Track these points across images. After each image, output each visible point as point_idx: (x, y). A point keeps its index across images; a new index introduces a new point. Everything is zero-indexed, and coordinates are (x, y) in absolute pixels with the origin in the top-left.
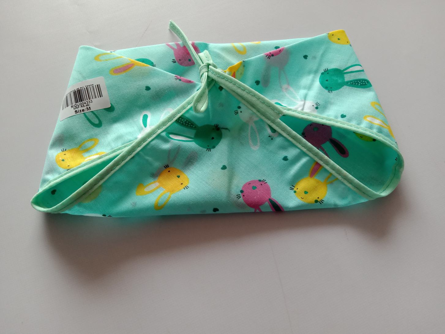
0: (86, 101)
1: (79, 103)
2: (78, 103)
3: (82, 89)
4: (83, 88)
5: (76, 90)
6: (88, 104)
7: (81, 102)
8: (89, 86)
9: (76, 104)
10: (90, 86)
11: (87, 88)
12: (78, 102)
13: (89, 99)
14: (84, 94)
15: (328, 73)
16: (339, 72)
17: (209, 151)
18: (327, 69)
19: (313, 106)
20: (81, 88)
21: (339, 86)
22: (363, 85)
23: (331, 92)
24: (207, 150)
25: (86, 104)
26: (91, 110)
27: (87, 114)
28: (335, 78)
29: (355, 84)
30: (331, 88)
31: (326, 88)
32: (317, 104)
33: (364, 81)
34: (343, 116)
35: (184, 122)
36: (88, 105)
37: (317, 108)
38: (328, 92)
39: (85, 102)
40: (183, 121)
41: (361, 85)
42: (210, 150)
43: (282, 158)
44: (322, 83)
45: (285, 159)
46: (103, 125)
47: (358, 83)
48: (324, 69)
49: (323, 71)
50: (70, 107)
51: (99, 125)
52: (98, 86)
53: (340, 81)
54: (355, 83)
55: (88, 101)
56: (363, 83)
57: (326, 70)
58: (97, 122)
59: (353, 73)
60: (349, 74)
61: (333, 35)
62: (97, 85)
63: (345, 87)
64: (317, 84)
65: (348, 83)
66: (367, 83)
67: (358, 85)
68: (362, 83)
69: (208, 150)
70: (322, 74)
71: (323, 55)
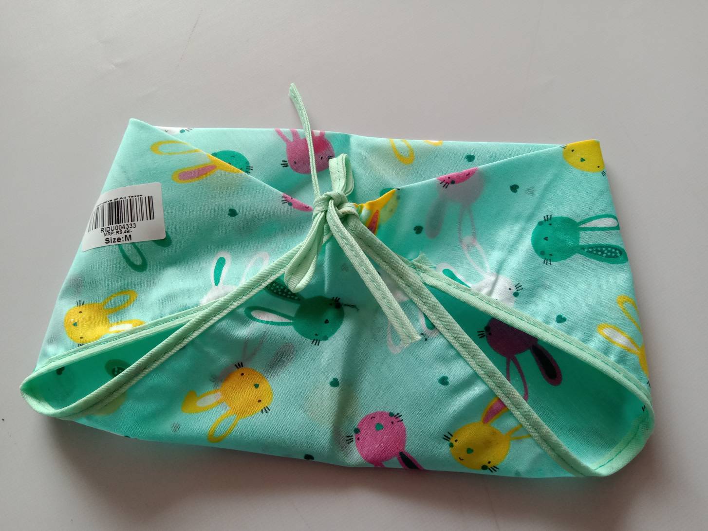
0: (126, 224)
1: (115, 225)
2: (112, 226)
3: (122, 200)
4: (125, 199)
5: (113, 201)
6: (129, 229)
7: (118, 225)
8: (135, 196)
9: (110, 226)
10: (137, 197)
11: (130, 199)
12: (112, 224)
13: (132, 221)
14: (125, 211)
15: (550, 224)
16: (571, 225)
17: (315, 345)
18: (551, 215)
19: (510, 289)
20: (121, 198)
21: (567, 252)
22: (610, 257)
23: (549, 262)
24: (313, 342)
25: (126, 229)
26: (132, 241)
27: (124, 248)
28: (561, 236)
29: (597, 254)
30: (551, 255)
31: (542, 254)
32: (518, 286)
33: (614, 250)
34: (560, 319)
35: (279, 290)
36: (128, 232)
37: (516, 294)
38: (544, 262)
39: (124, 226)
40: (277, 289)
41: (607, 256)
42: (317, 343)
43: (439, 378)
44: (535, 244)
45: (444, 381)
46: (148, 268)
47: (603, 252)
48: (545, 215)
49: (543, 219)
50: (99, 229)
51: (142, 268)
52: (150, 200)
53: (569, 243)
54: (597, 251)
55: (129, 224)
56: (611, 252)
57: (549, 217)
58: (138, 261)
59: (596, 232)
60: (589, 232)
61: (573, 151)
62: (149, 197)
63: (578, 255)
64: (527, 243)
65: (584, 249)
66: (619, 255)
67: (602, 255)
68: (609, 254)
69: (315, 341)
70: (540, 223)
71: (547, 188)
